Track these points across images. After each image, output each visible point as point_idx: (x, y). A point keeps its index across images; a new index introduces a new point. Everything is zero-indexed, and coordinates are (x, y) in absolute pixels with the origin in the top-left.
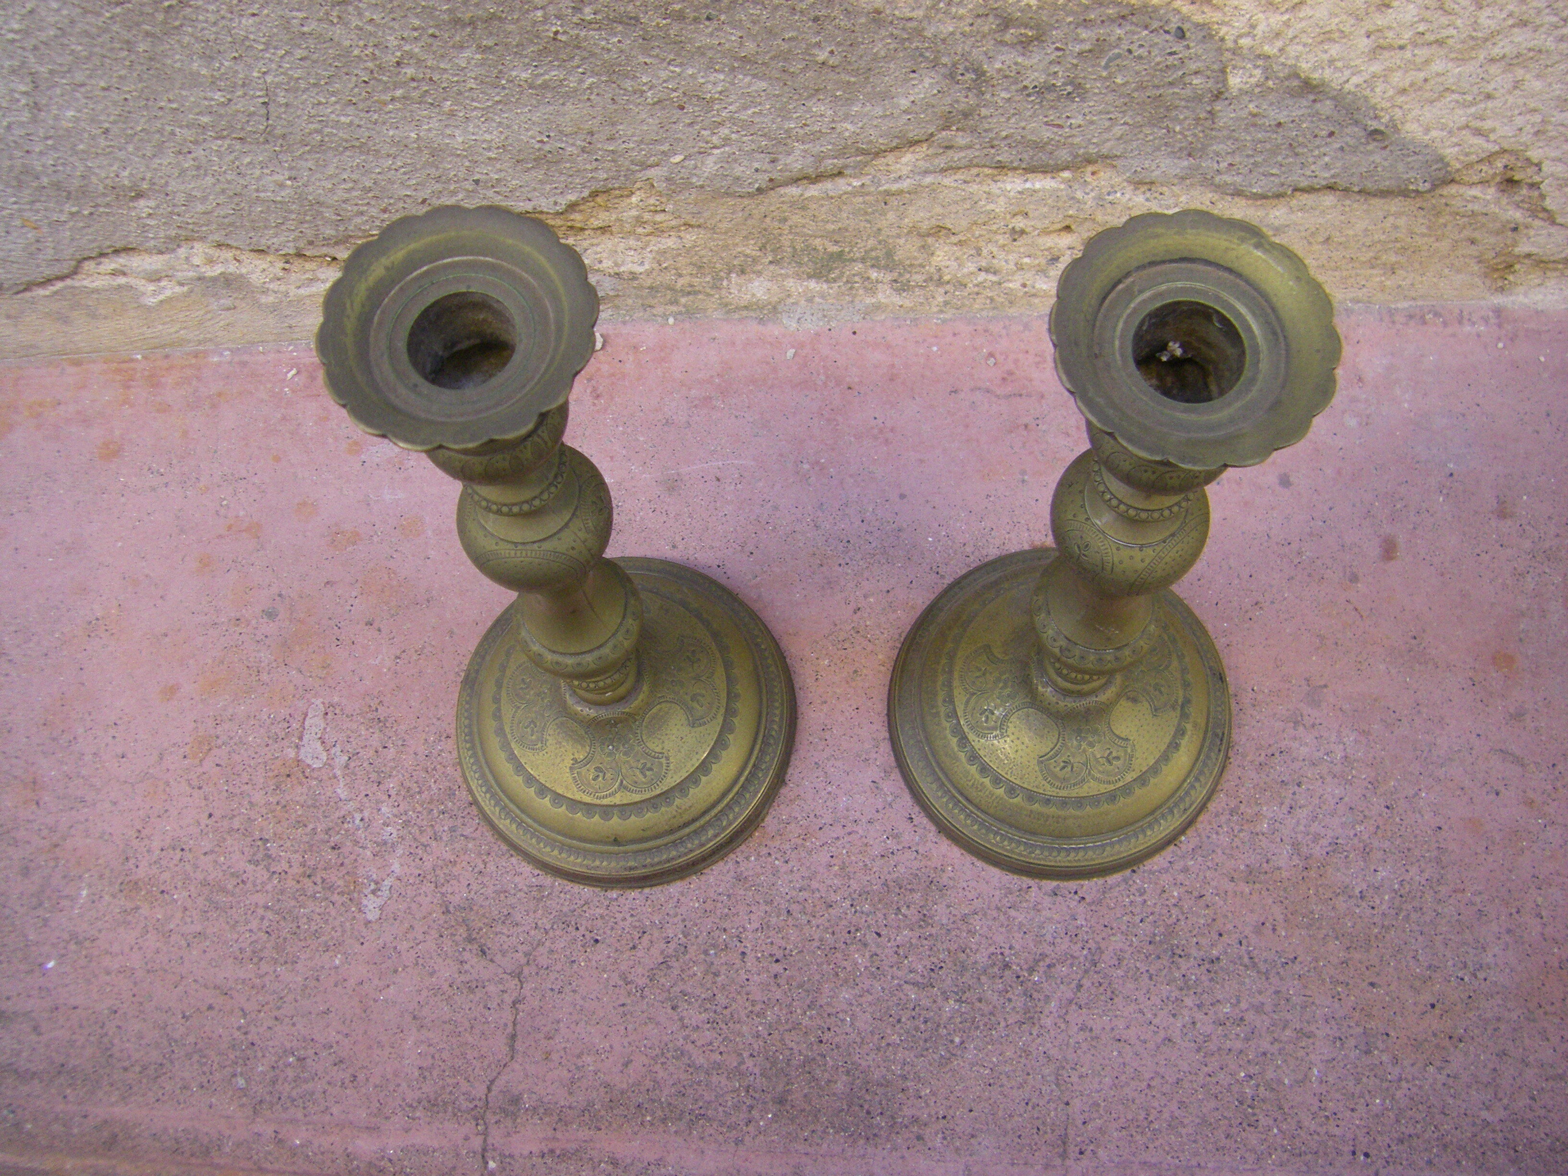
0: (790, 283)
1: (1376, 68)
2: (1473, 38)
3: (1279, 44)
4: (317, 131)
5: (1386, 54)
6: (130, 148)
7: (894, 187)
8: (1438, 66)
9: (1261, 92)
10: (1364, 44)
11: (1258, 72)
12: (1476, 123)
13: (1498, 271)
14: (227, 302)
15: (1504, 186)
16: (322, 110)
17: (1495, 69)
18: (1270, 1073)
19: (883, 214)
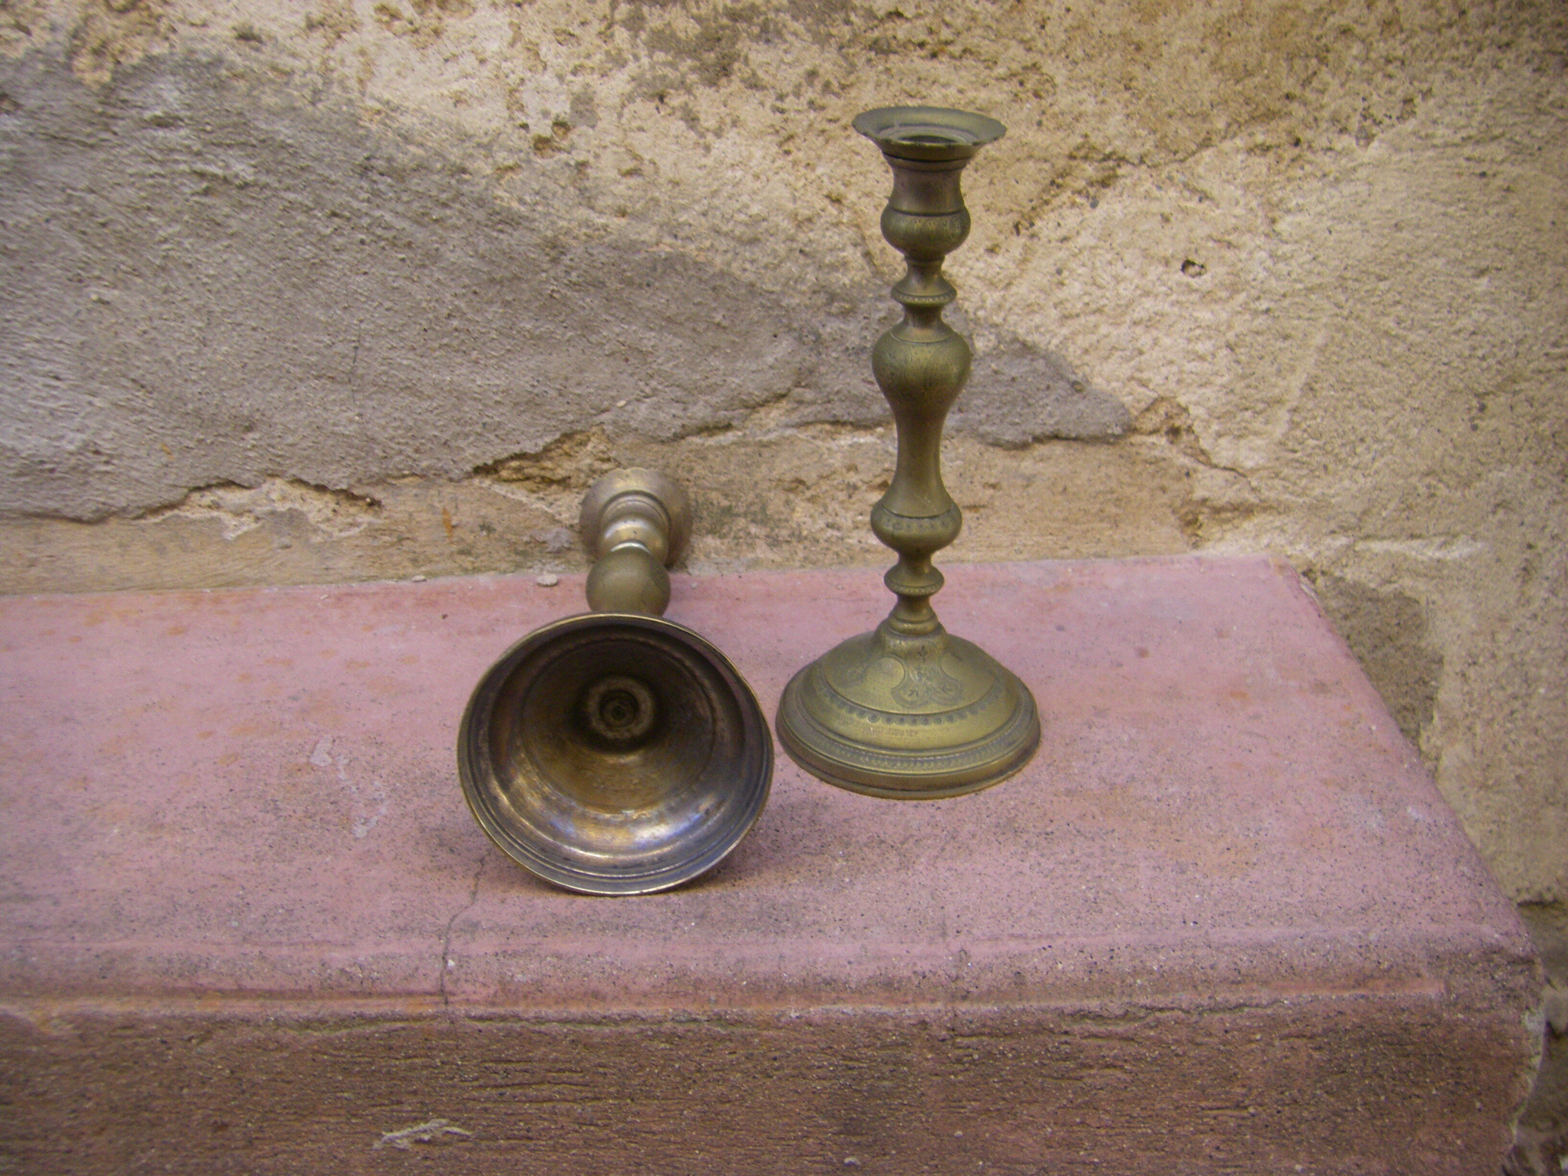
1: (1064, 331)
2: (1119, 306)
3: (1002, 314)
4: (386, 373)
5: (1070, 322)
6: (257, 382)
7: (765, 439)
8: (1103, 330)
9: (996, 354)
10: (1054, 313)
11: (992, 337)
12: (1137, 375)
13: (1189, 523)
14: (286, 540)
15: (1171, 437)
16: (393, 354)
17: (1139, 330)
18: (1106, 886)
19: (759, 467)
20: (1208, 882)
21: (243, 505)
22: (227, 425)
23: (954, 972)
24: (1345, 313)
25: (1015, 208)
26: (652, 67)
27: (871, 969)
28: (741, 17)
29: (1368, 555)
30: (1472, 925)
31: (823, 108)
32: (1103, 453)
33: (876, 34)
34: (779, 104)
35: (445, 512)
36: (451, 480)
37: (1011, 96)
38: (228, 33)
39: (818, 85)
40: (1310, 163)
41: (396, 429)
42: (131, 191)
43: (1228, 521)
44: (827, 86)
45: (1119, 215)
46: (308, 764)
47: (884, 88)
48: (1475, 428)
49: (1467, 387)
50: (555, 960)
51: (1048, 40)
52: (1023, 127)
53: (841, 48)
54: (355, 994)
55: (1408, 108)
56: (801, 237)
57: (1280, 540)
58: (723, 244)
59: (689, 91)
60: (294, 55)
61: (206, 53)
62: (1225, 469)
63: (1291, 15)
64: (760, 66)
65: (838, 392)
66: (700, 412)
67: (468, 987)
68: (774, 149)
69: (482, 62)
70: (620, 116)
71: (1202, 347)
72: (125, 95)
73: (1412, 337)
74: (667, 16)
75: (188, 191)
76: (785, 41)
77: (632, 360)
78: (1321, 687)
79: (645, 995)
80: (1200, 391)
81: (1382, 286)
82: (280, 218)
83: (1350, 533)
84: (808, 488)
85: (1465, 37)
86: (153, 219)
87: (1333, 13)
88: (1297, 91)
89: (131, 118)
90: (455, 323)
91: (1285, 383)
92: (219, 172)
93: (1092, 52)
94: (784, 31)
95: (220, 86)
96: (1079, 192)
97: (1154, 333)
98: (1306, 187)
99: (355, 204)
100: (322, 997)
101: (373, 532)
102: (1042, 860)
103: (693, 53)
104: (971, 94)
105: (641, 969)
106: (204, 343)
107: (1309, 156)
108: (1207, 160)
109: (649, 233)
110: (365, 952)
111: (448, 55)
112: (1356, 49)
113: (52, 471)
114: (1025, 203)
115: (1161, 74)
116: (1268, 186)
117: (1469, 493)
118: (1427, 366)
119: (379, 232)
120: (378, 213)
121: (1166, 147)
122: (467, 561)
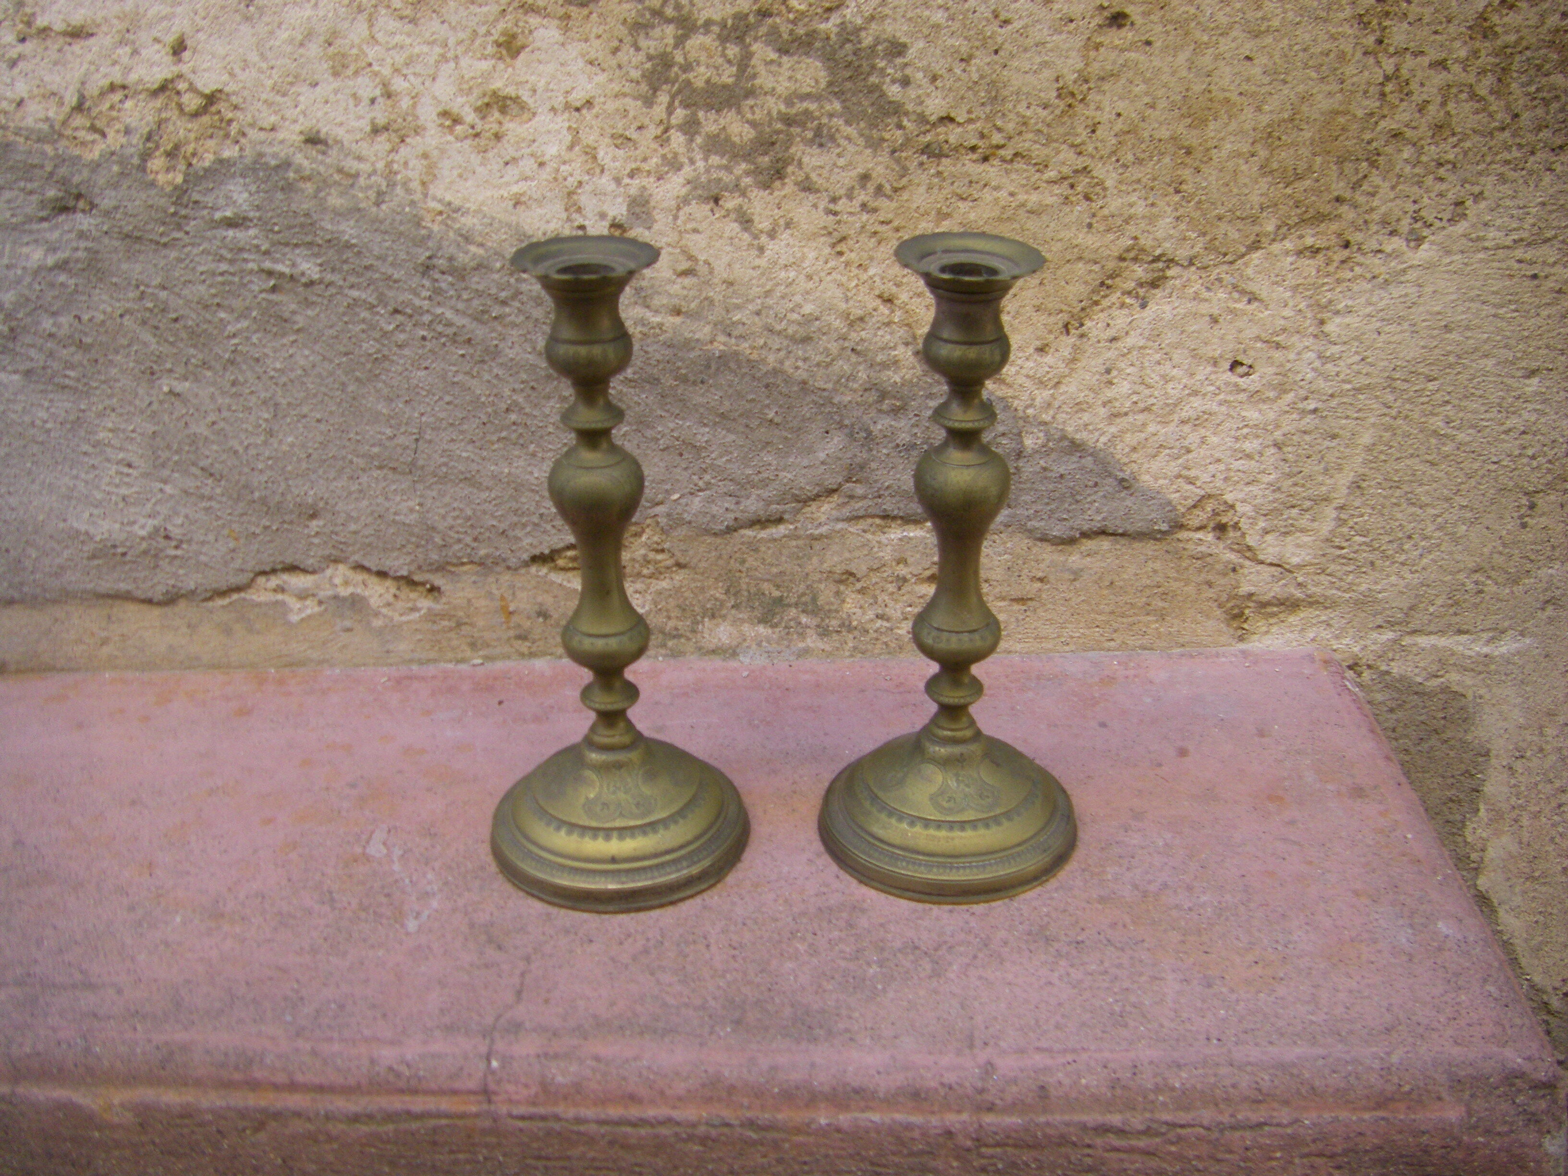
0: (746, 628)
1: (1113, 429)
2: (1167, 405)
3: (1051, 412)
4: (445, 464)
5: (1118, 420)
6: (321, 472)
7: (817, 532)
8: (1152, 428)
9: (1045, 451)
10: (1103, 412)
11: (1041, 435)
12: (1185, 473)
13: (1235, 617)
14: (348, 623)
15: (1218, 534)
16: (452, 446)
17: (1187, 428)
18: (1133, 999)
19: (810, 559)
20: (1234, 997)
21: (307, 589)
22: (292, 512)
23: (979, 1084)
24: (1394, 412)
25: (1065, 308)
26: (707, 171)
27: (899, 1079)
28: (795, 122)
29: (1415, 649)
30: (1495, 1049)
31: (875, 210)
32: (1150, 548)
33: (928, 138)
34: (831, 206)
35: (502, 598)
36: (509, 568)
37: (1061, 200)
38: (294, 137)
39: (871, 187)
40: (1360, 265)
41: (455, 518)
42: (202, 288)
43: (1273, 615)
44: (879, 189)
45: (1168, 316)
46: (364, 854)
47: (935, 190)
48: (1524, 526)
49: (1516, 485)
50: (594, 1063)
51: (1099, 145)
52: (1073, 229)
53: (894, 152)
54: (402, 1091)
55: (1459, 210)
56: (853, 335)
57: (1326, 634)
58: (776, 342)
59: (744, 194)
60: (359, 158)
61: (275, 155)
62: (1271, 564)
63: (1341, 120)
64: (814, 169)
65: (888, 488)
66: (752, 505)
67: (511, 1088)
68: (827, 250)
69: (541, 165)
70: (676, 218)
71: (1249, 446)
72: (196, 196)
73: (1461, 436)
74: (722, 122)
75: (256, 288)
76: (839, 146)
77: (686, 456)
78: (1358, 792)
79: (680, 1099)
80: (1247, 489)
81: (1431, 386)
82: (344, 314)
83: (1397, 628)
84: (858, 580)
85: (1518, 140)
86: (223, 315)
87: (1384, 117)
88: (1347, 195)
89: (203, 218)
90: (513, 417)
91: (1332, 481)
92: (287, 271)
93: (1142, 156)
94: (837, 136)
95: (288, 188)
96: (1129, 293)
97: (1203, 432)
98: (1356, 288)
99: (417, 302)
100: (369, 1093)
101: (432, 617)
102: (1071, 970)
103: (747, 157)
104: (1022, 197)
105: (677, 1074)
106: (270, 433)
107: (1359, 258)
108: (1256, 262)
109: (704, 332)
110: (412, 1050)
111: (508, 158)
112: (1407, 153)
113: (124, 554)
114: (1075, 304)
115: (1211, 177)
116: (1317, 287)
117: (1518, 590)
118: (1476, 466)
119: (440, 328)
120: (439, 311)
121: (1216, 249)
122: (524, 646)
